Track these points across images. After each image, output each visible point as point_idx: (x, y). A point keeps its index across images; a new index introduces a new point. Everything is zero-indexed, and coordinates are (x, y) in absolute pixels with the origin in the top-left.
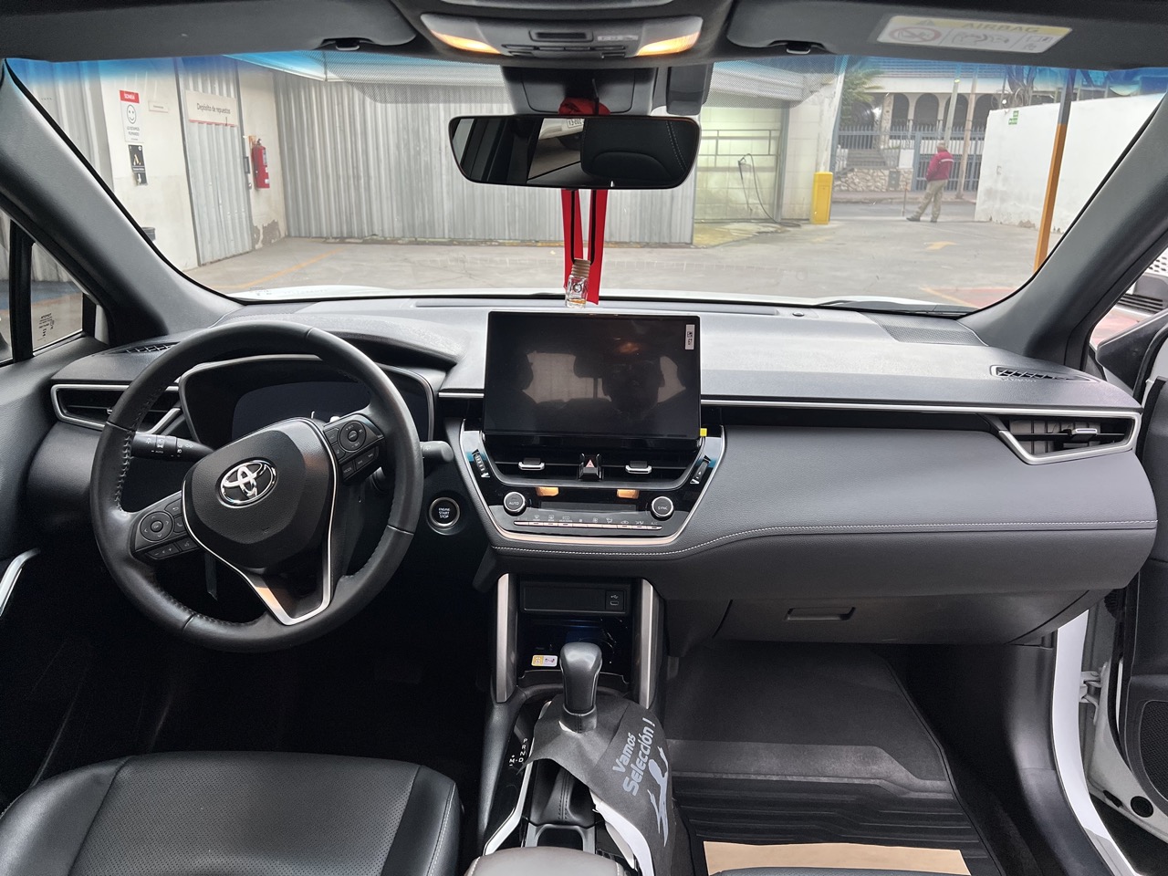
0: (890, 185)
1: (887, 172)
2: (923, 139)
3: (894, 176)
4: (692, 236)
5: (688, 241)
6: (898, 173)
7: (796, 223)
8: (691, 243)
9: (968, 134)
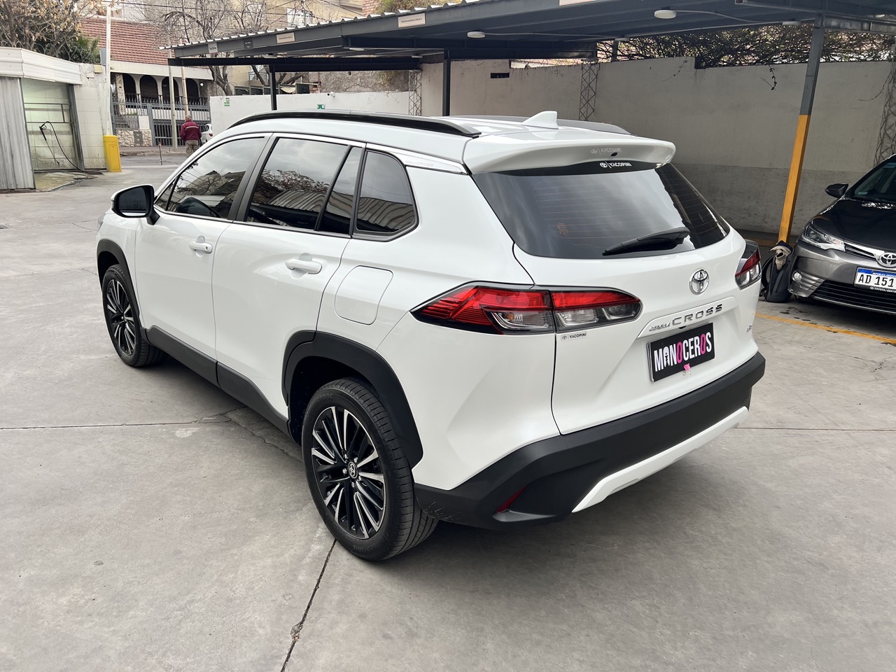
0: (136, 142)
1: (132, 133)
2: (153, 108)
3: (138, 135)
4: (34, 183)
5: (33, 187)
6: (140, 133)
7: (98, 171)
8: (35, 188)
9: (173, 106)
